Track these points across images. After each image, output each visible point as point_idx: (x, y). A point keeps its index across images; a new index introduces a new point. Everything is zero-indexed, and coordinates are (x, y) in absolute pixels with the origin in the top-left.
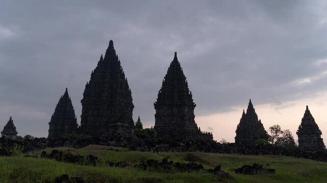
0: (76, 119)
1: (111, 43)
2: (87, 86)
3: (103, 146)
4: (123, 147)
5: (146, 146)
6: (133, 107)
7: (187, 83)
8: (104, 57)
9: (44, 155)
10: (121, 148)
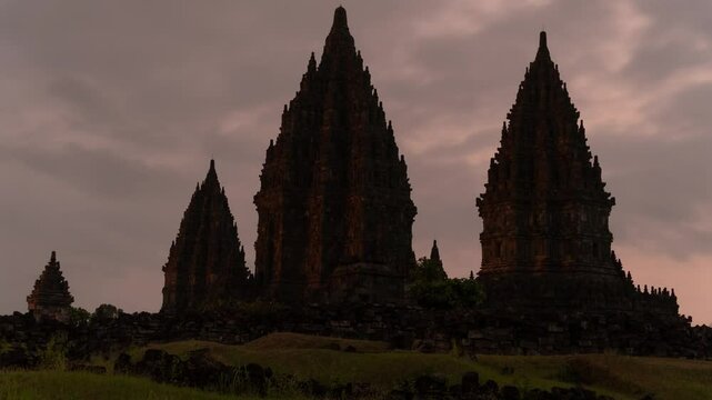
0: (243, 254)
1: (340, 15)
2: (271, 151)
3: (308, 338)
4: (372, 337)
5: (440, 336)
6: (413, 211)
7: (582, 129)
8: (318, 61)
9: (124, 363)
10: (367, 342)
